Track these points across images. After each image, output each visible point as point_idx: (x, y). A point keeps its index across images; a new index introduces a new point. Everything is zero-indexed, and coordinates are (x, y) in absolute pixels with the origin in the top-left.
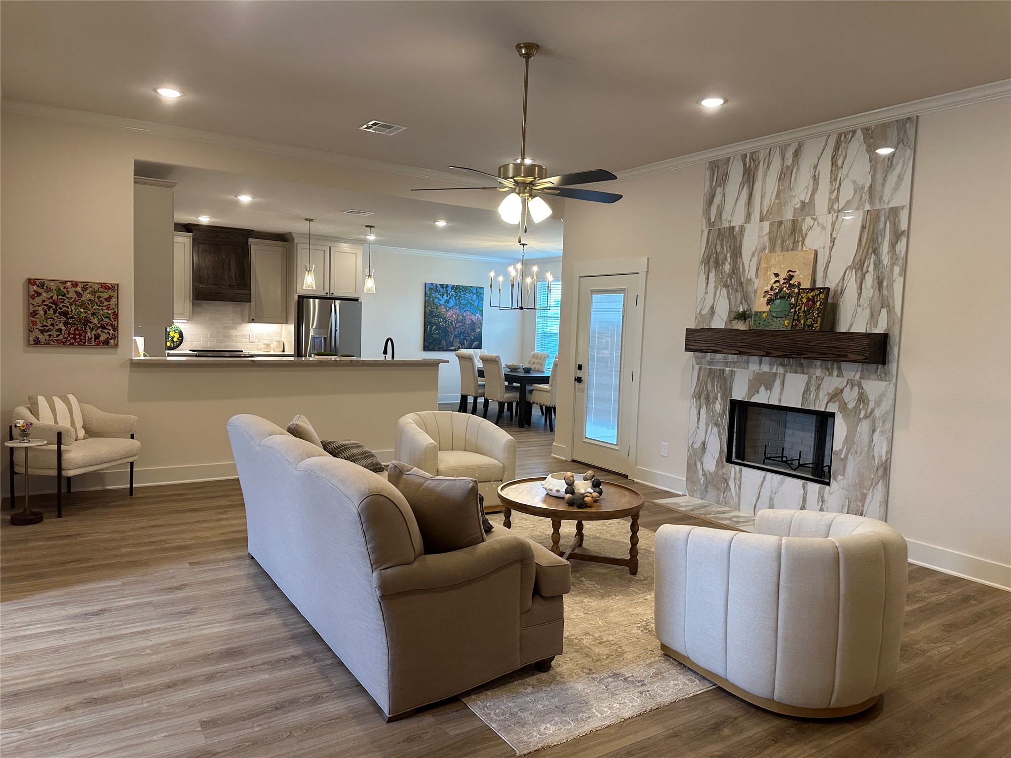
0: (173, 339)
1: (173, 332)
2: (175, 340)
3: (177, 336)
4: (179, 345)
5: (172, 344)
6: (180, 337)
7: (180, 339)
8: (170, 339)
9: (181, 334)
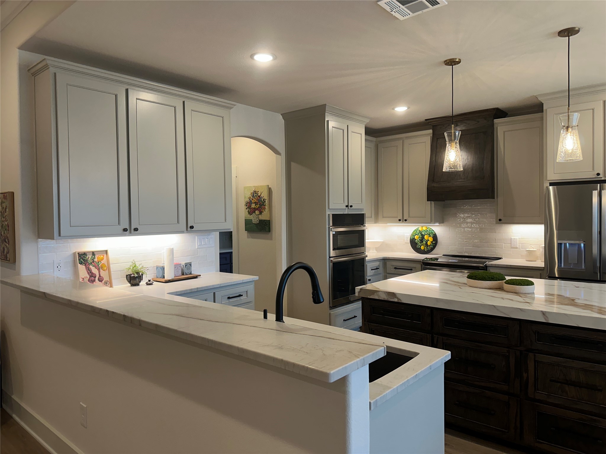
0: (427, 243)
1: (428, 236)
2: (429, 243)
3: (431, 239)
4: (432, 249)
5: (426, 248)
6: (433, 240)
7: (434, 242)
8: (424, 242)
9: (435, 238)
